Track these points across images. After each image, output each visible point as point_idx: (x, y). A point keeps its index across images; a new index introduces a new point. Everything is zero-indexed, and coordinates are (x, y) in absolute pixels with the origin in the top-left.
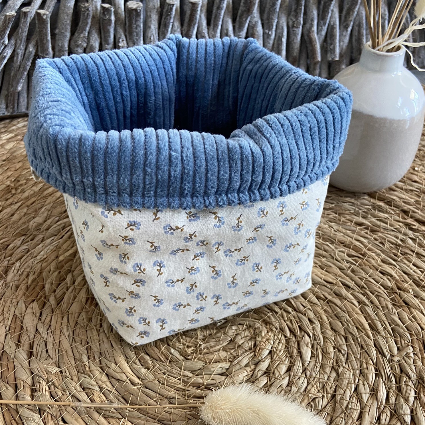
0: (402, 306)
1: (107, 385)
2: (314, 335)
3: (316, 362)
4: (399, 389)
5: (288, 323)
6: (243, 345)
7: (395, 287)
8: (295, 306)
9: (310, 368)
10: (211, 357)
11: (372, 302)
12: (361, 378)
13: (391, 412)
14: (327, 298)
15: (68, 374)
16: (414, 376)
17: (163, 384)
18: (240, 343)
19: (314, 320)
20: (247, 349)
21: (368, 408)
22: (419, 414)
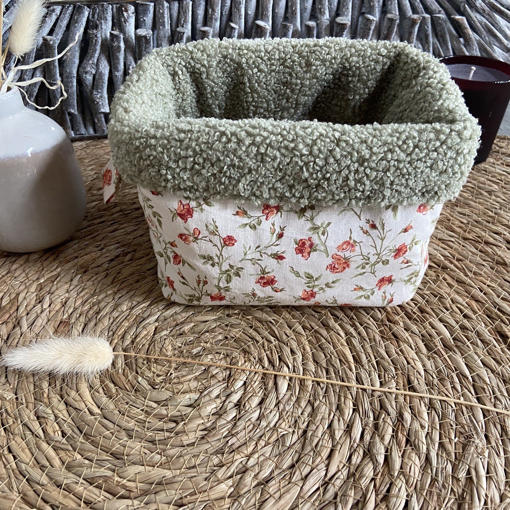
0: (390, 339)
1: (63, 414)
2: (294, 366)
3: (291, 395)
4: (376, 426)
5: (268, 352)
6: (217, 376)
7: (385, 319)
8: (278, 335)
9: (285, 401)
10: (180, 387)
11: (359, 334)
12: (338, 413)
13: (364, 451)
14: (313, 328)
15: (24, 401)
16: (393, 413)
17: (123, 415)
18: (214, 373)
19: (296, 350)
20: (221, 379)
21: (339, 446)
22: (393, 454)
